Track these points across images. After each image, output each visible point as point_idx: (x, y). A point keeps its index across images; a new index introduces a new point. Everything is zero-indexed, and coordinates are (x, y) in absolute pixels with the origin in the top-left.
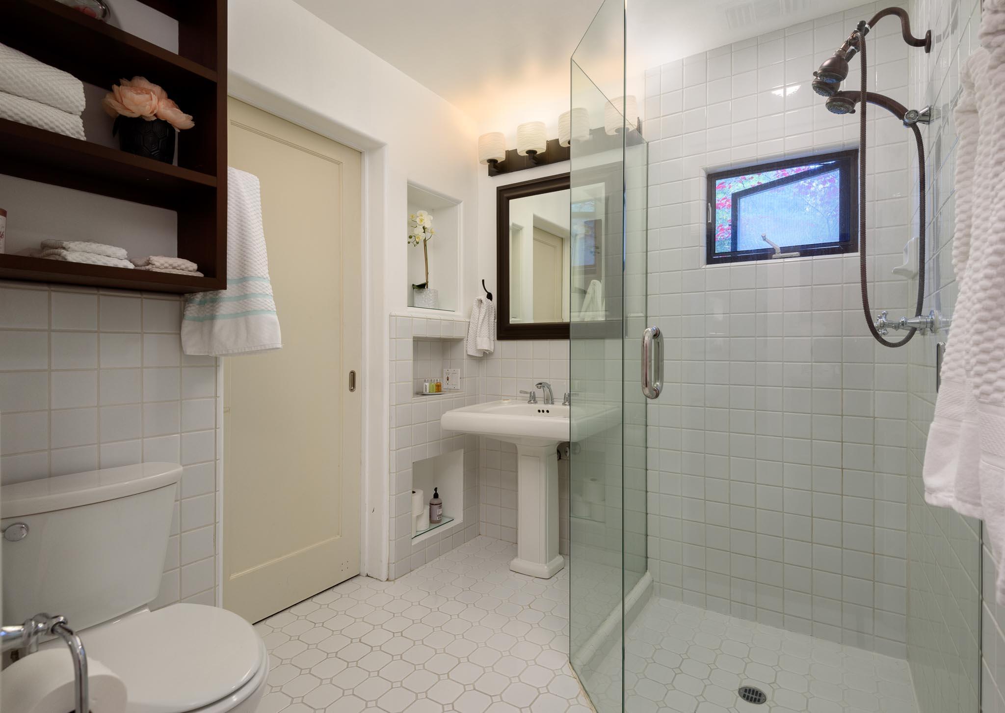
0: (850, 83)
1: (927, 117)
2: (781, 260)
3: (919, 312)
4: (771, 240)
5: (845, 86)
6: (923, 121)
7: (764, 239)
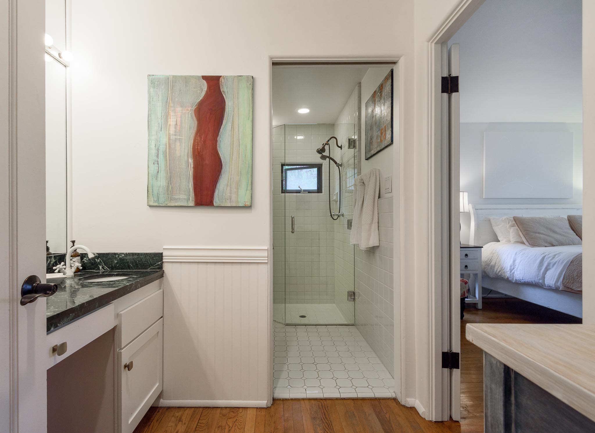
0: (326, 153)
1: (341, 165)
2: (303, 194)
3: (339, 213)
4: (301, 187)
5: (324, 154)
6: (340, 166)
7: (299, 187)
